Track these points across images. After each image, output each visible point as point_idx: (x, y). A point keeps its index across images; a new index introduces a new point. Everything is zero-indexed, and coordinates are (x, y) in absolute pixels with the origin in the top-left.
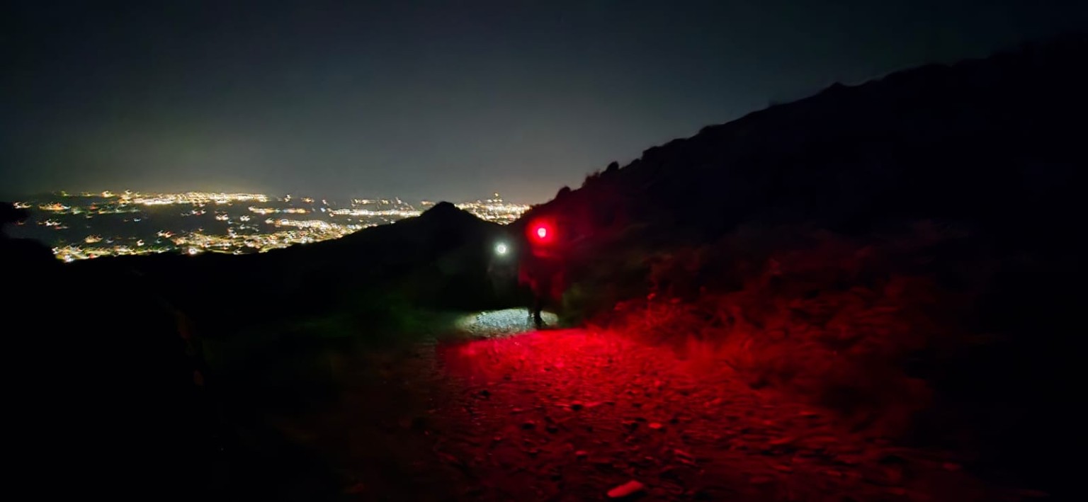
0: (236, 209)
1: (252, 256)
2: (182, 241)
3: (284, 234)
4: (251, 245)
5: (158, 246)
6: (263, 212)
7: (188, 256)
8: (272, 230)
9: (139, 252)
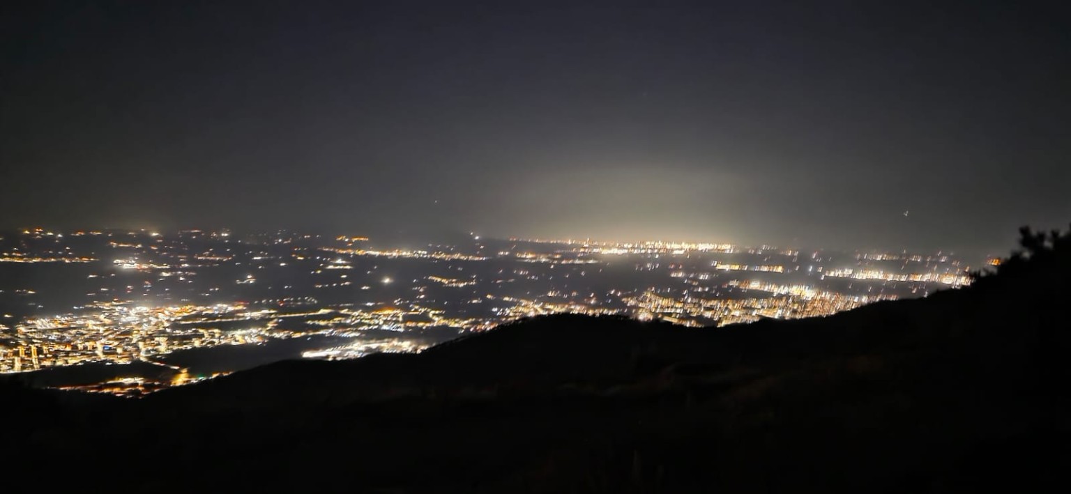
0: (696, 263)
1: (709, 330)
2: (631, 302)
3: (753, 302)
4: (708, 314)
5: (610, 307)
6: (727, 267)
7: (637, 321)
8: (737, 295)
9: (591, 312)
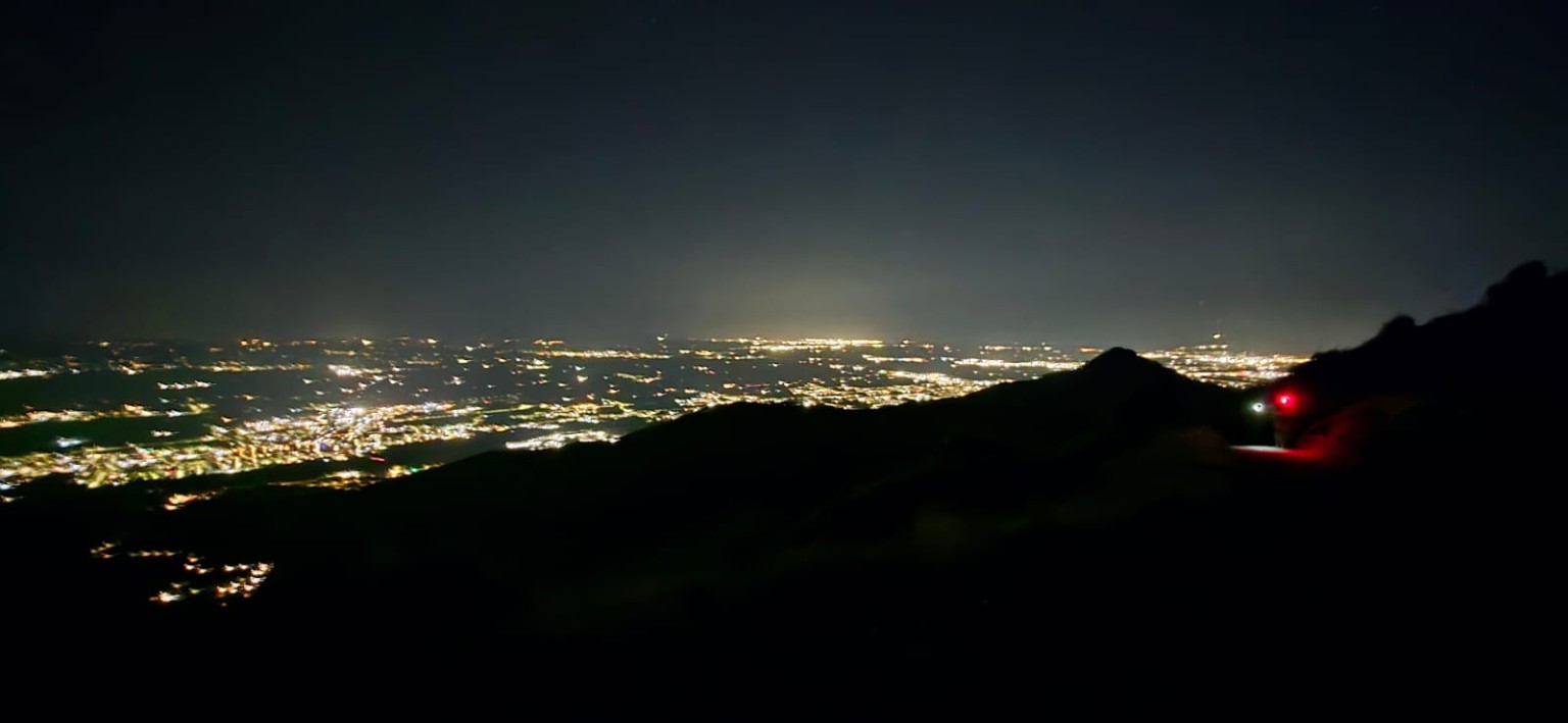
0: (851, 356)
1: (864, 412)
2: (797, 391)
3: (897, 388)
4: (862, 400)
5: (779, 396)
6: (877, 360)
7: (802, 407)
8: (884, 382)
9: (762, 401)
